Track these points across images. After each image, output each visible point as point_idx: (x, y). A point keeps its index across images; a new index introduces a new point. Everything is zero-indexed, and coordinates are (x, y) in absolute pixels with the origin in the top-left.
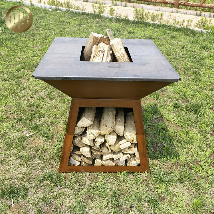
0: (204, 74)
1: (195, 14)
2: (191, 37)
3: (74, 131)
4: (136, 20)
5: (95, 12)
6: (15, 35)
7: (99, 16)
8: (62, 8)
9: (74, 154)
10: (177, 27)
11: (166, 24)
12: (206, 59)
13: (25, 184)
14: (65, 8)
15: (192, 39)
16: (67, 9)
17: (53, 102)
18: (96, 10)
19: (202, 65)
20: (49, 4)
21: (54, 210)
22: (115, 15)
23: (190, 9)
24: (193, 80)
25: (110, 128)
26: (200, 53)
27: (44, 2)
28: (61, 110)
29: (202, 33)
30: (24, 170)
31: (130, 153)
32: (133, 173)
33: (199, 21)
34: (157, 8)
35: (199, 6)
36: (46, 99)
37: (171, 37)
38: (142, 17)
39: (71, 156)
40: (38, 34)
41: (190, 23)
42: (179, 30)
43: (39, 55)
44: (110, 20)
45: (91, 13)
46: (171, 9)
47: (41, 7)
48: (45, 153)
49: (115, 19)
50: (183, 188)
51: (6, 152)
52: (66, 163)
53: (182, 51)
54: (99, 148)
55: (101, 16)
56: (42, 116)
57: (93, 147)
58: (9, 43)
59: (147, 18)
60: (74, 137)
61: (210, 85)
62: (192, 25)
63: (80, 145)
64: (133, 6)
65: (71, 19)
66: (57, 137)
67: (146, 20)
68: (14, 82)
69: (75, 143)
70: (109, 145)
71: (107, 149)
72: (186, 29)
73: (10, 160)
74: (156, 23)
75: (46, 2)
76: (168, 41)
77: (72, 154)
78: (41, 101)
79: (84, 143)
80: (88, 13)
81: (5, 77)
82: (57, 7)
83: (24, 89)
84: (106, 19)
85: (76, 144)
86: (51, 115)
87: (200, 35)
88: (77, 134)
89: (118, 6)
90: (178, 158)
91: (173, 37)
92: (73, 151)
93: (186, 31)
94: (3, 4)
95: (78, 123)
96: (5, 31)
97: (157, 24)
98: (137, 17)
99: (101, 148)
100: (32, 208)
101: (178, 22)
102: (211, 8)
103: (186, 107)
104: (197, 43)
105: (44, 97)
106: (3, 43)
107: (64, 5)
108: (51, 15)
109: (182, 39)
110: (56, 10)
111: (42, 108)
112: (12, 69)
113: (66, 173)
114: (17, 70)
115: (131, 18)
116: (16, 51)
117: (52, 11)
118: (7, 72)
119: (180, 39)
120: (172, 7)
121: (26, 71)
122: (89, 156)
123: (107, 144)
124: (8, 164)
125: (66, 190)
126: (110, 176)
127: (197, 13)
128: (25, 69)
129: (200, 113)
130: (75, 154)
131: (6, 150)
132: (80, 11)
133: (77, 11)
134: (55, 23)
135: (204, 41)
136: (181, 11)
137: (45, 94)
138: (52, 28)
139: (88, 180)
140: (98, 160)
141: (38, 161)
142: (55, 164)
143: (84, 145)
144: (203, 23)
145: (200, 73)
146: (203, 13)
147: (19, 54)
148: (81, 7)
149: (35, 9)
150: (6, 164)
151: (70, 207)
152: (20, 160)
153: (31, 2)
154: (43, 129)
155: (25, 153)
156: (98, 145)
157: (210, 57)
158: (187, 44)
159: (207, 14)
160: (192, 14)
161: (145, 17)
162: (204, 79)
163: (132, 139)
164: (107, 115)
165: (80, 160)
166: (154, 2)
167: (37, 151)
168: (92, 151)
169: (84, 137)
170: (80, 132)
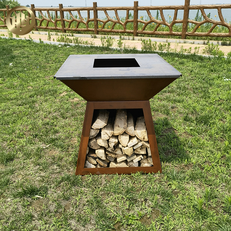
0: (213, 92)
1: (203, 43)
2: (199, 63)
3: (90, 133)
4: (144, 50)
5: (103, 45)
6: (26, 68)
7: (107, 48)
8: (71, 44)
9: (89, 156)
10: (185, 55)
11: (174, 52)
12: (215, 80)
13: (45, 185)
14: (74, 44)
15: (201, 64)
16: (76, 44)
17: (67, 121)
18: (104, 44)
19: (211, 85)
20: (59, 41)
21: (73, 204)
22: (123, 46)
23: (198, 39)
24: (202, 97)
25: (122, 129)
26: (209, 75)
27: (54, 39)
28: (75, 127)
29: (209, 59)
30: (43, 174)
31: (142, 154)
32: (147, 174)
33: (206, 48)
34: (165, 40)
35: (207, 36)
36: (60, 118)
37: (180, 63)
38: (150, 47)
39: (87, 159)
40: (49, 67)
41: (197, 50)
42: (187, 57)
43: (51, 83)
44: (119, 51)
45: (99, 47)
46: (179, 40)
47: (51, 44)
48: (62, 160)
49: (124, 51)
50: (195, 184)
51: (25, 161)
52: (82, 166)
53: (190, 74)
54: (113, 150)
55: (109, 48)
56: (56, 132)
57: (108, 148)
58: (21, 75)
59: (155, 47)
60: (89, 139)
61: (219, 100)
62: (200, 52)
63: (95, 147)
64: (140, 39)
65: (80, 52)
66: (73, 148)
67: (154, 49)
68: (28, 106)
69: (90, 146)
70: (123, 146)
71: (121, 150)
72: (194, 55)
73: (29, 167)
74: (163, 52)
75: (55, 39)
76: (177, 67)
77: (88, 157)
78: (55, 120)
79: (99, 144)
80: (97, 47)
81: (19, 102)
82: (66, 43)
83: (38, 111)
84: (115, 50)
85: (92, 146)
86: (65, 131)
87: (208, 60)
88: (92, 136)
89: (126, 40)
90: (189, 160)
91: (182, 63)
92: (88, 153)
93: (193, 57)
94: (12, 42)
95: (93, 125)
96: (16, 65)
97: (165, 52)
98: (145, 48)
99: (115, 149)
100: (52, 204)
101: (186, 50)
102: (218, 36)
103: (196, 119)
104: (205, 67)
105: (58, 117)
106: (15, 75)
107: (73, 41)
108: (60, 50)
109: (190, 65)
110: (65, 45)
111: (56, 126)
112: (26, 95)
113: (82, 176)
114: (30, 97)
115: (139, 49)
116: (28, 81)
117: (61, 47)
118: (21, 98)
119: (189, 65)
120: (179, 38)
121: (39, 97)
122: (104, 158)
123: (120, 146)
124: (28, 170)
125: (83, 189)
126: (125, 176)
127: (204, 42)
128: (37, 96)
129: (209, 123)
130: (91, 156)
131: (24, 160)
132: (89, 45)
133: (86, 45)
134: (65, 56)
135: (212, 65)
136: (188, 42)
137: (58, 114)
138: (62, 60)
139: (104, 180)
140: (112, 163)
141: (56, 167)
142: (71, 170)
143: (99, 147)
144: (210, 49)
145: (209, 91)
146: (211, 42)
147: (31, 84)
148: (89, 42)
149: (45, 46)
150: (26, 170)
151: (88, 201)
152: (38, 167)
153: (40, 40)
154: (59, 142)
155: (42, 161)
156: (112, 145)
157: (219, 78)
158: (195, 68)
159: (215, 42)
160: (199, 43)
161: (152, 47)
162: (212, 96)
163: (143, 137)
164: (119, 119)
165: (95, 163)
166: (161, 35)
167: (54, 159)
168: (107, 153)
169: (99, 138)
170: (95, 134)
